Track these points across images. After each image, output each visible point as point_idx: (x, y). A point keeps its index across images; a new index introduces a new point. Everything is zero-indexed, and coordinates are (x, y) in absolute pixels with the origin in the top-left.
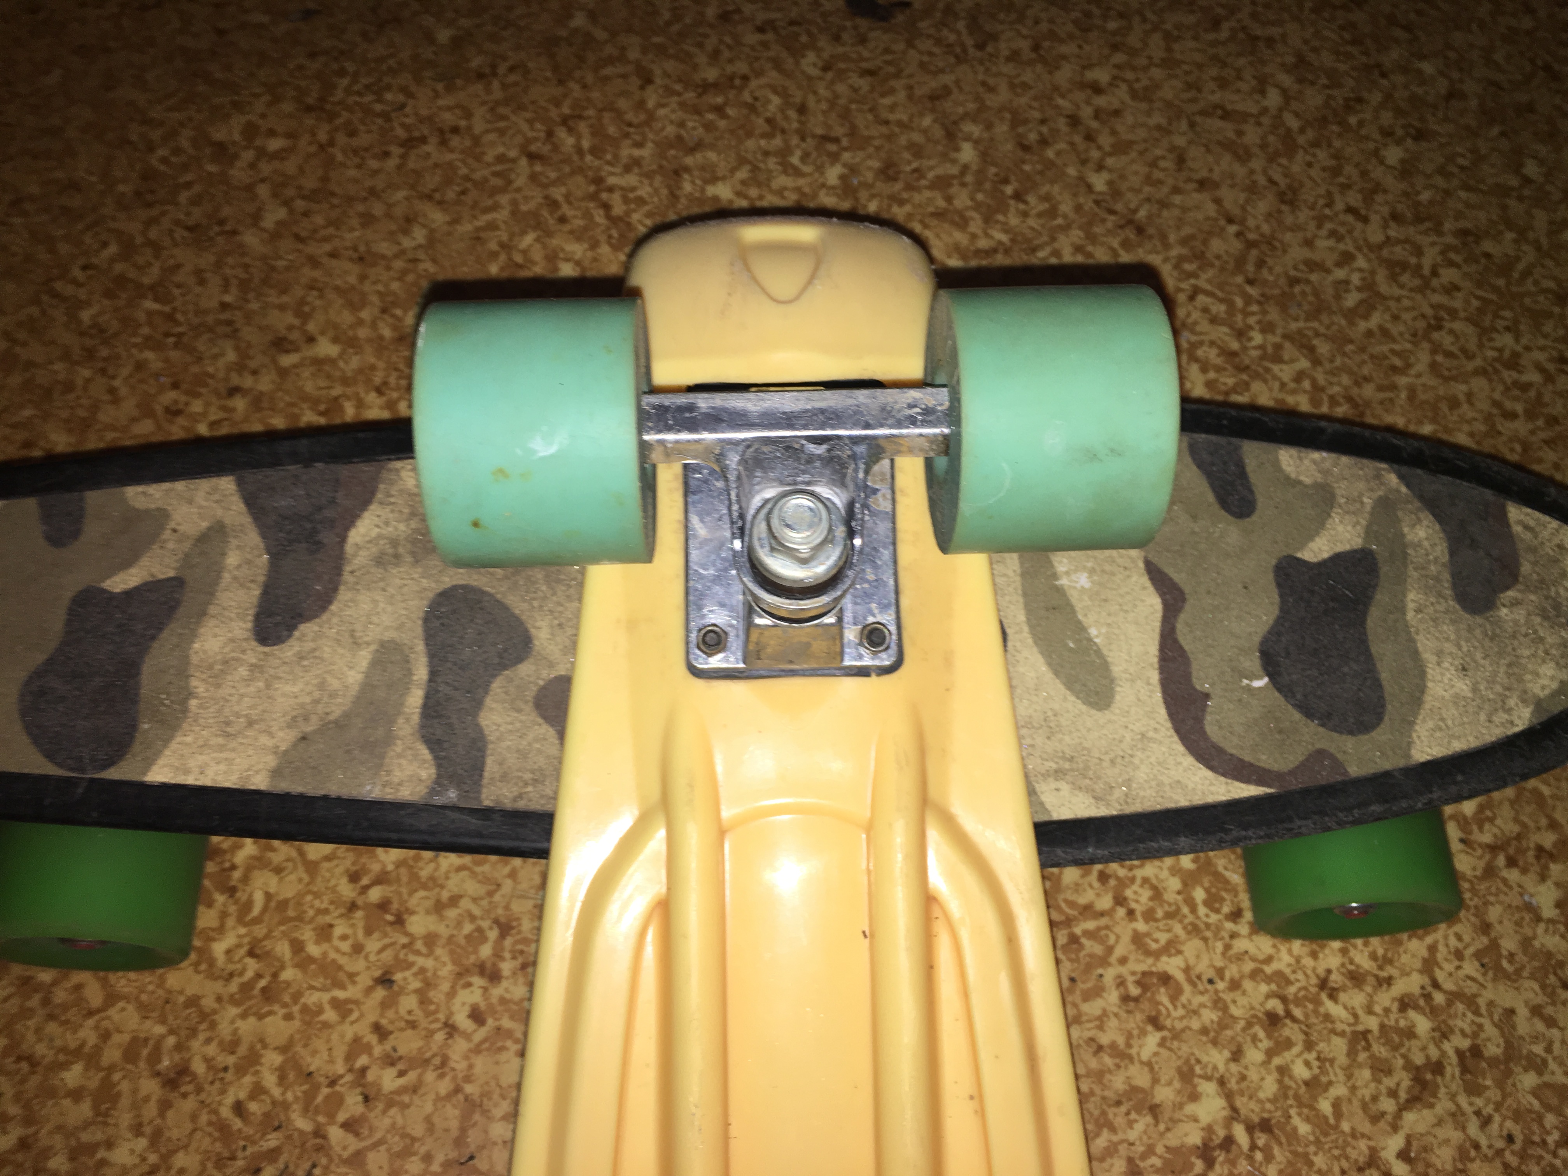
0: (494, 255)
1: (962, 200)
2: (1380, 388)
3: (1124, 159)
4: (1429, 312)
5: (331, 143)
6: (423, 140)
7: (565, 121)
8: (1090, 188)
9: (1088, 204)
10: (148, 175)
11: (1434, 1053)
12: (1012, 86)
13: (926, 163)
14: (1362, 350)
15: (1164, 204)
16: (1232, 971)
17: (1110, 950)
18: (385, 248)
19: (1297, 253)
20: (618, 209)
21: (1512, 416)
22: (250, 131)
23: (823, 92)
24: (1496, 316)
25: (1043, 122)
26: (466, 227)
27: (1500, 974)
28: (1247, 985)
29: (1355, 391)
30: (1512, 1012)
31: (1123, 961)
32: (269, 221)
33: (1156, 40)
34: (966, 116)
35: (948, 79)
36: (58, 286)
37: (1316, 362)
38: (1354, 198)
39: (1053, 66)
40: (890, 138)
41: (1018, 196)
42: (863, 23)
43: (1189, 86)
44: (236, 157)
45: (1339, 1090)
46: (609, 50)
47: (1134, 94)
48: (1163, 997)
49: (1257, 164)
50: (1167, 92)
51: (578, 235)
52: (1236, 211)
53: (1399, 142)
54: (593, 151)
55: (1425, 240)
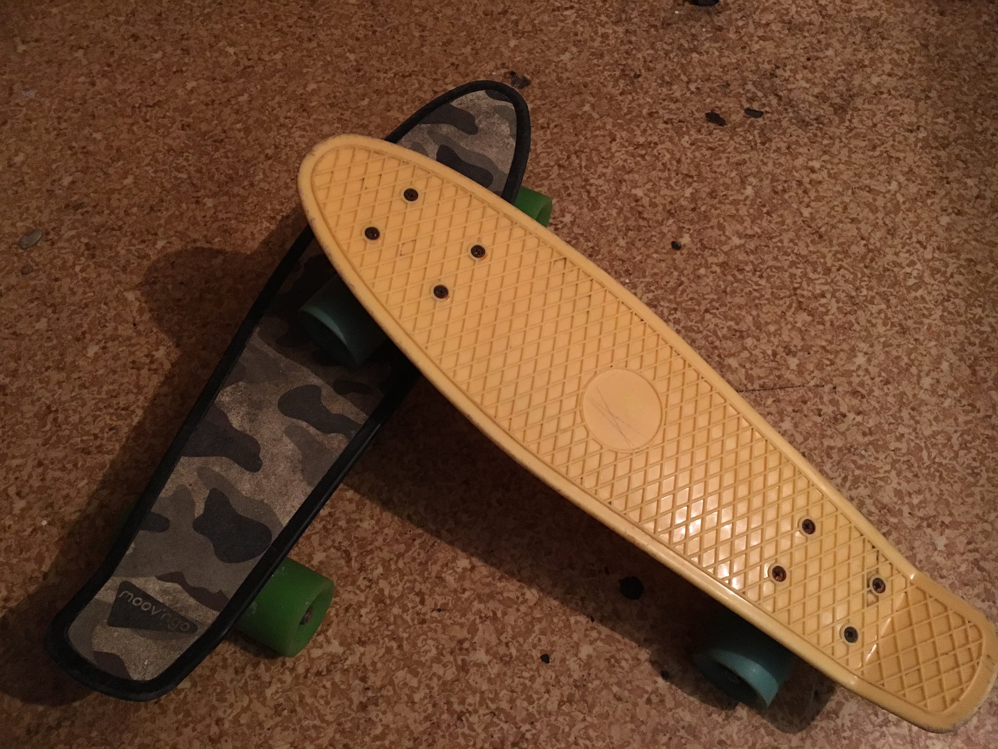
1: (743, 211)
2: (915, 323)
3: (820, 204)
4: (945, 293)
7: (576, 153)
8: (801, 214)
9: (800, 222)
12: (774, 164)
13: (730, 193)
14: (911, 305)
15: (833, 227)
19: (890, 257)
20: (593, 194)
21: (974, 344)
23: (689, 155)
24: (976, 300)
25: (785, 182)
29: (904, 322)
33: (845, 151)
34: (751, 174)
35: (746, 156)
37: (889, 307)
38: (922, 238)
39: (795, 157)
40: (715, 179)
41: (768, 213)
42: (712, 125)
43: (856, 175)
46: (598, 123)
47: (830, 175)
49: (880, 215)
50: (845, 177)
51: (575, 203)
52: (866, 235)
53: (948, 215)
54: (586, 167)
55: (951, 261)
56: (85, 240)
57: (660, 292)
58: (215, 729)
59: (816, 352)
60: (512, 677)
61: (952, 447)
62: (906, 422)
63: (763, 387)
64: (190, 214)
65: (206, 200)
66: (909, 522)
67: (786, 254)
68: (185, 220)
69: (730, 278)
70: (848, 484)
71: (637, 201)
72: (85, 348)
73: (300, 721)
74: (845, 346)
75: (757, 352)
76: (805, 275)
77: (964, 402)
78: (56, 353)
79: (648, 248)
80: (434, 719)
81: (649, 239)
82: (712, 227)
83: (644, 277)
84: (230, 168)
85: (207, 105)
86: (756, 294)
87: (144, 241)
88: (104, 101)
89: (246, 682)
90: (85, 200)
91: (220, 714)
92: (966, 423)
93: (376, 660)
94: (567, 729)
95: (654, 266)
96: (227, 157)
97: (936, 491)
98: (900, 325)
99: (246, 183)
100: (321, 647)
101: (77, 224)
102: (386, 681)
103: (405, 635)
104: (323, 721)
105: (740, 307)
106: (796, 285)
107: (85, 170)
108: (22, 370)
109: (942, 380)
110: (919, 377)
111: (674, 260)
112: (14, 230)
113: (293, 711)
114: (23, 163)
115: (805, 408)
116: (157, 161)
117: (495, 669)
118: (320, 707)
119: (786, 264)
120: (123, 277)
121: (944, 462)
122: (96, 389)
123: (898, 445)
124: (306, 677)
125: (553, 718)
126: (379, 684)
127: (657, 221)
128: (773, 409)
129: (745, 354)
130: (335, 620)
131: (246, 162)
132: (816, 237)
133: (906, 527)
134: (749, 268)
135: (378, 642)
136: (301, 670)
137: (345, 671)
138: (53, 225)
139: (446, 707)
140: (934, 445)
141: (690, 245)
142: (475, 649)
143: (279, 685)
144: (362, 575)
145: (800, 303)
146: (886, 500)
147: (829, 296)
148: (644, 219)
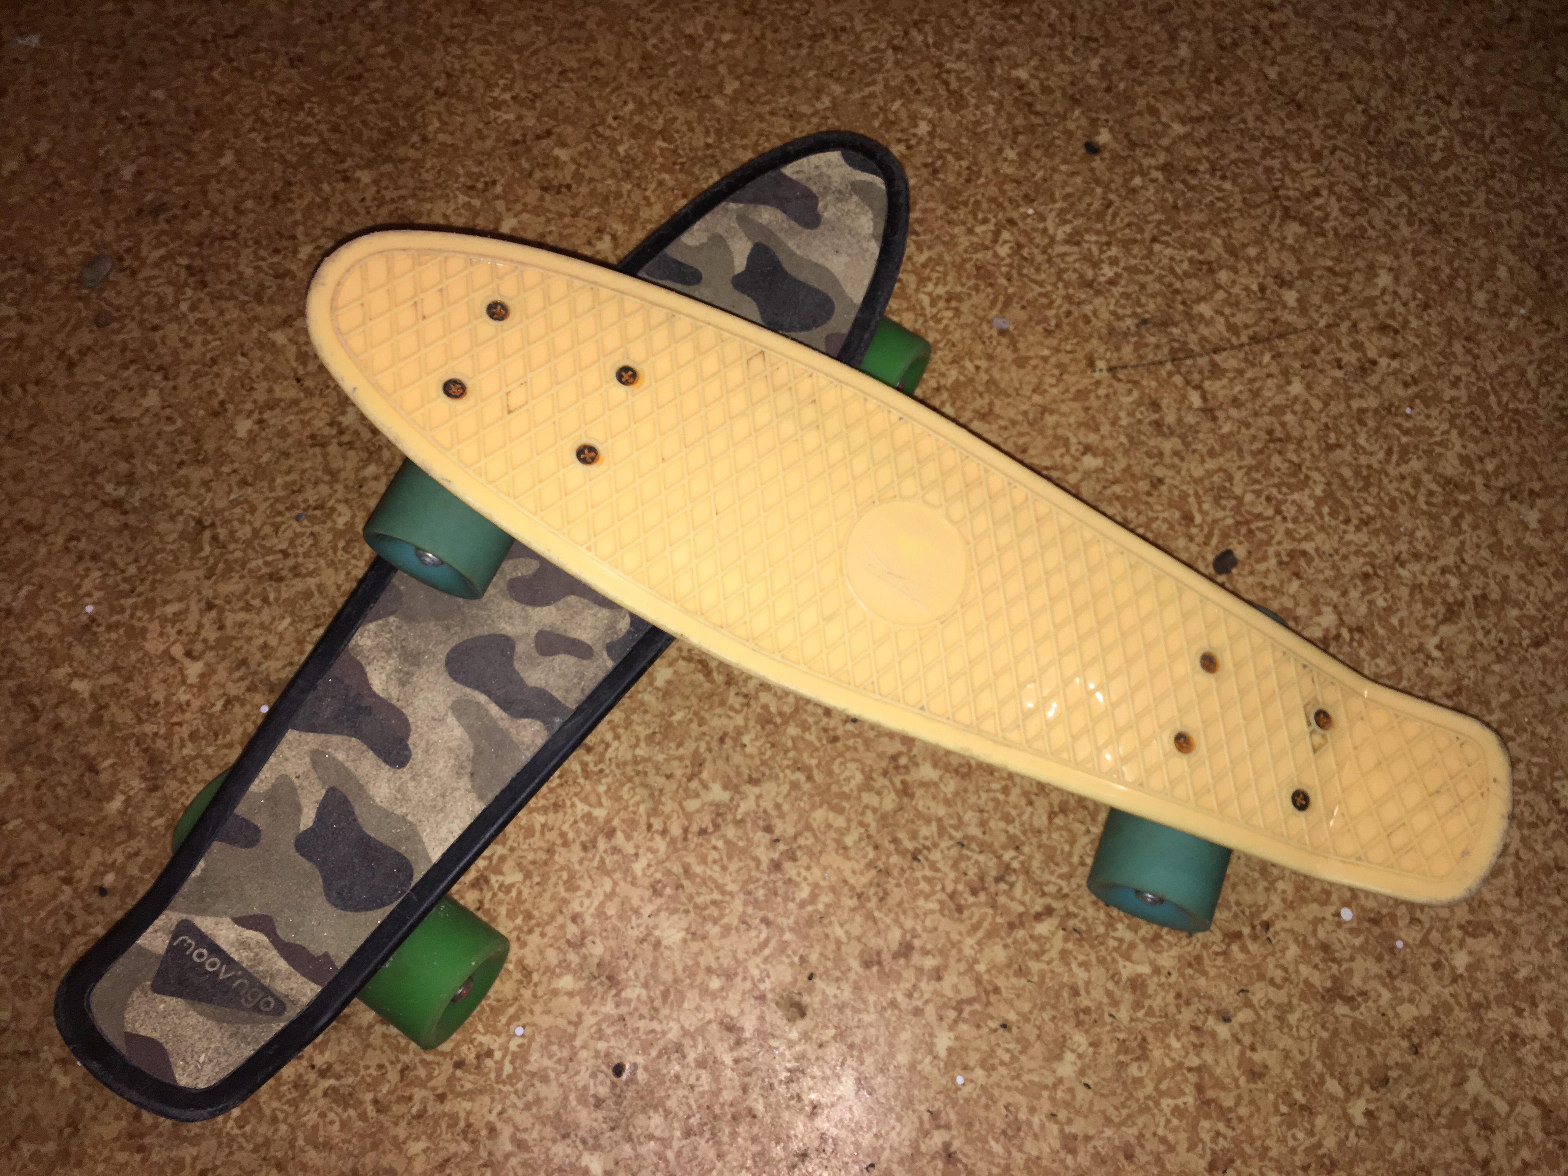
0: (875, 115)
1: (1181, 83)
2: (1452, 215)
3: (1289, 57)
4: (1487, 166)
5: (763, 36)
6: (823, 36)
7: (916, 24)
8: (1266, 77)
9: (1265, 88)
10: (646, 57)
11: (1460, 597)
13: (1157, 57)
14: (1442, 190)
15: (1315, 89)
16: (1344, 550)
17: (1272, 537)
18: (805, 109)
19: (1403, 125)
20: (954, 85)
21: (1536, 235)
22: (709, 28)
24: (1531, 170)
25: (1235, 30)
26: (856, 96)
27: (1501, 557)
28: (1352, 558)
29: (1436, 217)
30: (1506, 577)
31: (1279, 543)
32: (729, 90)
34: (1183, 24)
36: (600, 129)
37: (1412, 197)
38: (1442, 89)
40: (1132, 39)
41: (1218, 81)
44: (702, 45)
45: (1404, 613)
47: (1296, 13)
48: (1302, 563)
49: (1378, 63)
50: (1319, 11)
51: (929, 103)
52: (1363, 95)
53: (1474, 51)
54: (935, 45)
55: (1487, 119)
56: (184, 261)
57: (1080, 221)
58: (572, 930)
59: (1320, 277)
60: (977, 792)
61: (1528, 384)
62: (1461, 358)
63: (1254, 339)
64: (339, 198)
65: (358, 174)
66: (1485, 497)
67: (1253, 139)
68: (334, 208)
69: (1179, 186)
70: (1395, 458)
71: (1021, 87)
72: (231, 426)
73: (691, 898)
74: (1360, 263)
75: (1236, 290)
76: (1286, 167)
77: (1536, 319)
78: (187, 439)
79: (1051, 156)
80: (880, 865)
81: (1051, 144)
82: (1140, 113)
83: (1054, 201)
84: (383, 117)
85: (321, 22)
86: (1220, 204)
87: (277, 251)
88: (153, 37)
89: (602, 861)
90: (166, 198)
91: (575, 907)
92: (1543, 348)
93: (780, 800)
94: (1067, 848)
95: (1065, 184)
96: (375, 102)
97: (1515, 448)
98: (1432, 221)
99: (415, 138)
100: (697, 795)
101: (164, 238)
102: (800, 826)
103: (814, 762)
104: (723, 893)
105: (1202, 227)
106: (1276, 184)
107: (153, 151)
108: (140, 472)
109: (1501, 292)
110: (1469, 293)
111: (1092, 170)
112: (64, 260)
113: (679, 887)
114: (50, 152)
115: (1317, 359)
116: (264, 123)
117: (950, 786)
118: (716, 876)
119: (1256, 155)
120: (259, 310)
121: (1521, 407)
122: (265, 484)
123: (1454, 393)
124: (685, 839)
125: (1044, 837)
126: (791, 831)
127: (1057, 115)
128: (1274, 369)
129: (1220, 295)
130: (708, 756)
131: (407, 105)
132: (1292, 108)
133: (1483, 505)
134: (1204, 166)
135: (777, 777)
136: (676, 830)
137: (739, 823)
138: (126, 243)
139: (892, 847)
140: (1504, 386)
141: (1114, 145)
142: (917, 765)
143: (650, 856)
144: (733, 690)
145: (1286, 209)
146: (1449, 472)
147: (1325, 193)
148: (1037, 114)
